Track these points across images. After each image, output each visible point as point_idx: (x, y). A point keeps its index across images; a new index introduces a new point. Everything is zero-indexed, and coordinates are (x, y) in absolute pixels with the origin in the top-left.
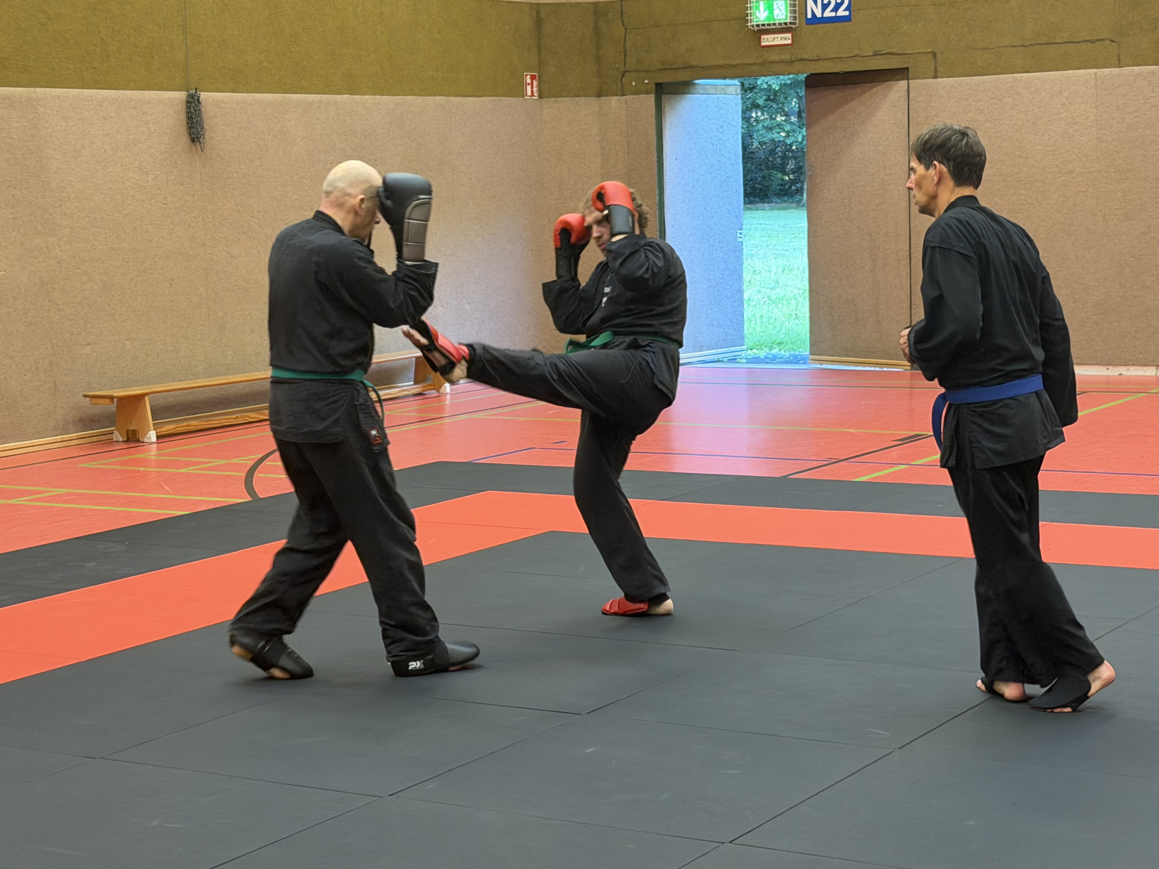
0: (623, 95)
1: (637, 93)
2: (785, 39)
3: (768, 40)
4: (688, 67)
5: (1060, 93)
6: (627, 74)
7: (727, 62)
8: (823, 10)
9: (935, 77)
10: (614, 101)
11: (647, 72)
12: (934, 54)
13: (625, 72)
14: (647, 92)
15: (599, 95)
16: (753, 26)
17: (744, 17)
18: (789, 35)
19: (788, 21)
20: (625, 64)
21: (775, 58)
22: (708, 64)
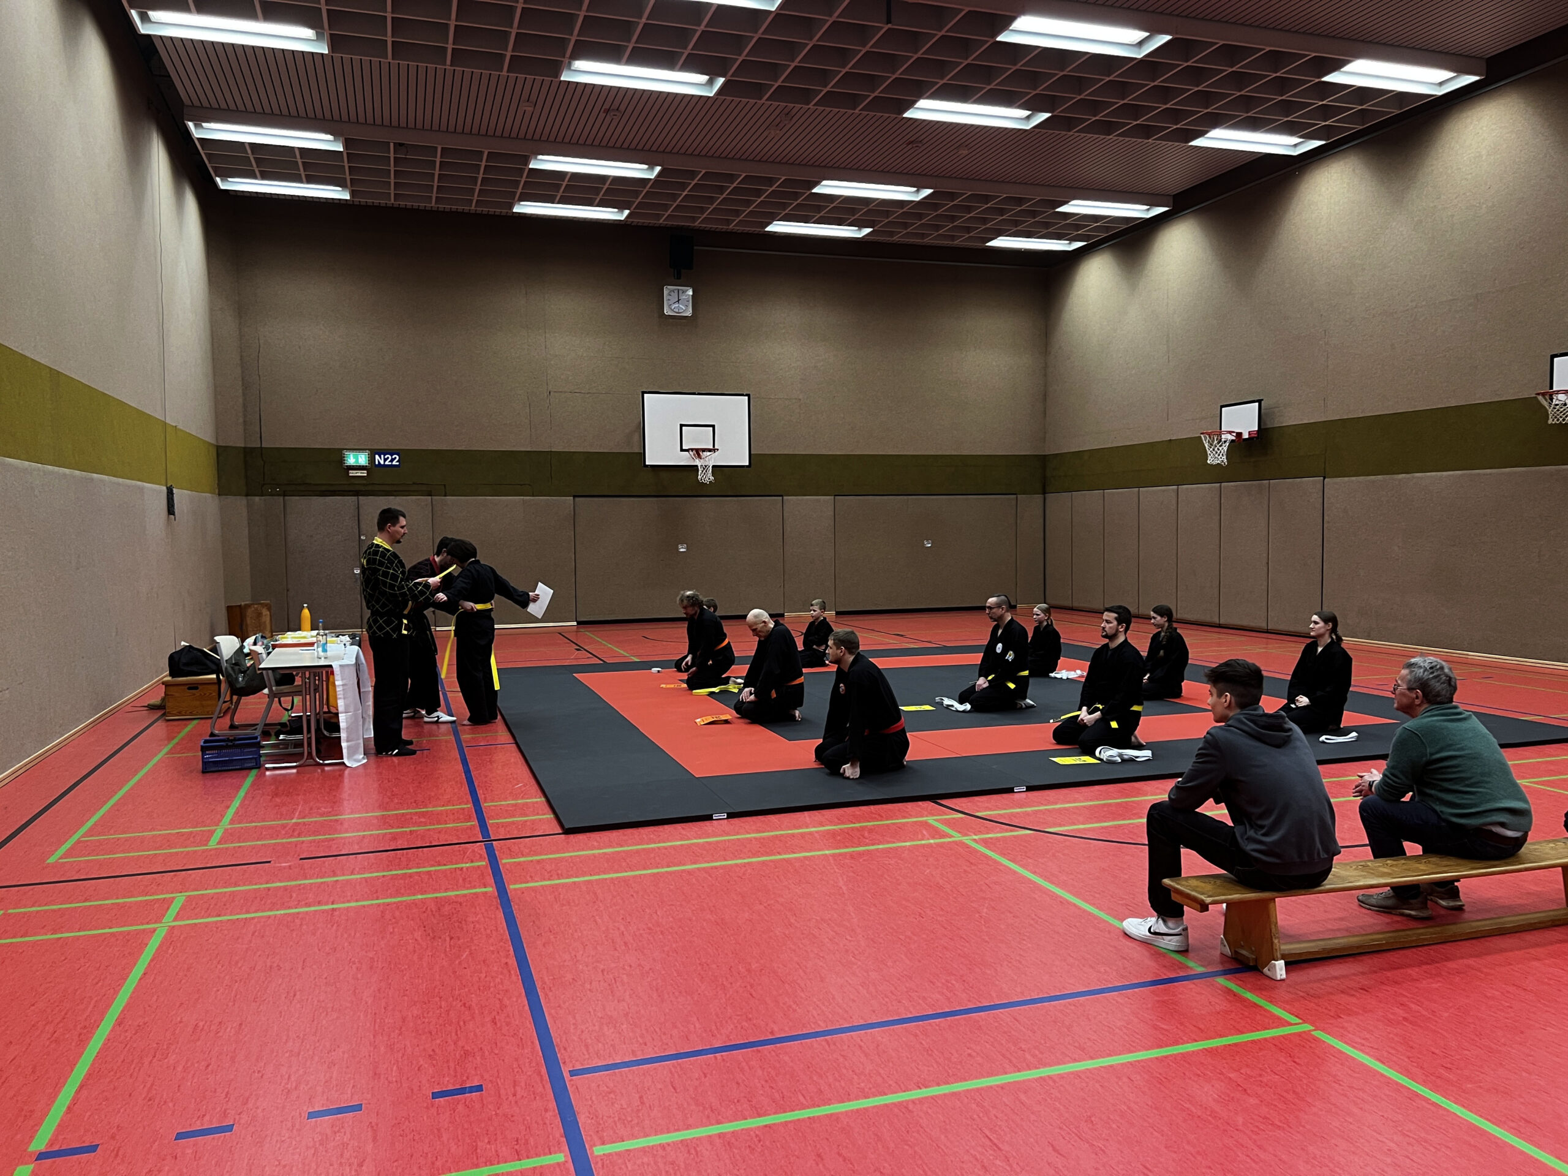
0: (262, 496)
1: (271, 495)
2: (364, 473)
3: (352, 473)
4: (306, 484)
5: (507, 506)
6: (265, 486)
7: (328, 483)
8: (385, 462)
9: (445, 496)
10: (257, 499)
11: (278, 485)
12: (445, 485)
14: (279, 495)
15: (247, 495)
16: (346, 467)
17: (342, 460)
19: (366, 464)
20: (264, 480)
21: (357, 482)
22: (318, 483)
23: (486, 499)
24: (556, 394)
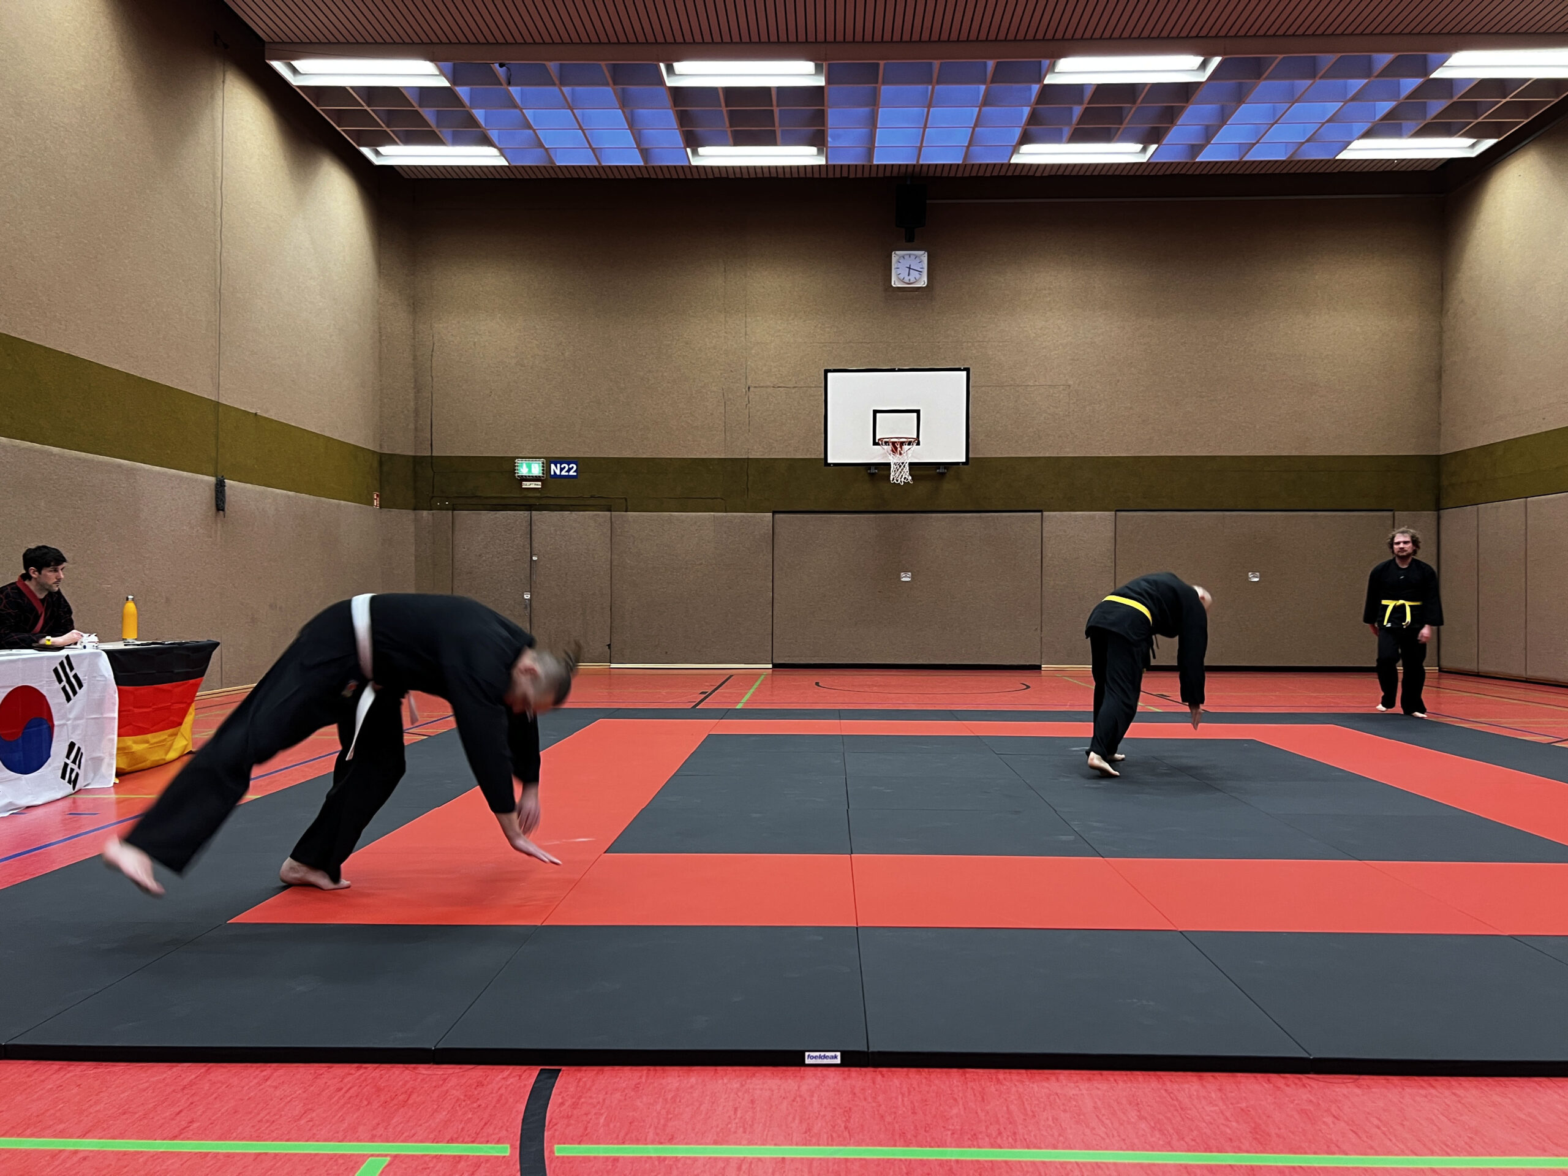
0: (431, 510)
1: (440, 509)
2: (538, 485)
3: (526, 485)
4: (477, 496)
5: (695, 523)
6: (434, 499)
7: (500, 495)
8: (561, 472)
9: (626, 511)
10: (425, 513)
11: (447, 497)
12: (626, 499)
13: (433, 497)
14: (448, 509)
15: (415, 509)
16: (518, 476)
17: (513, 470)
18: (540, 483)
19: (541, 475)
20: (433, 492)
21: (530, 495)
22: (488, 495)
23: (671, 515)
24: (755, 390)
